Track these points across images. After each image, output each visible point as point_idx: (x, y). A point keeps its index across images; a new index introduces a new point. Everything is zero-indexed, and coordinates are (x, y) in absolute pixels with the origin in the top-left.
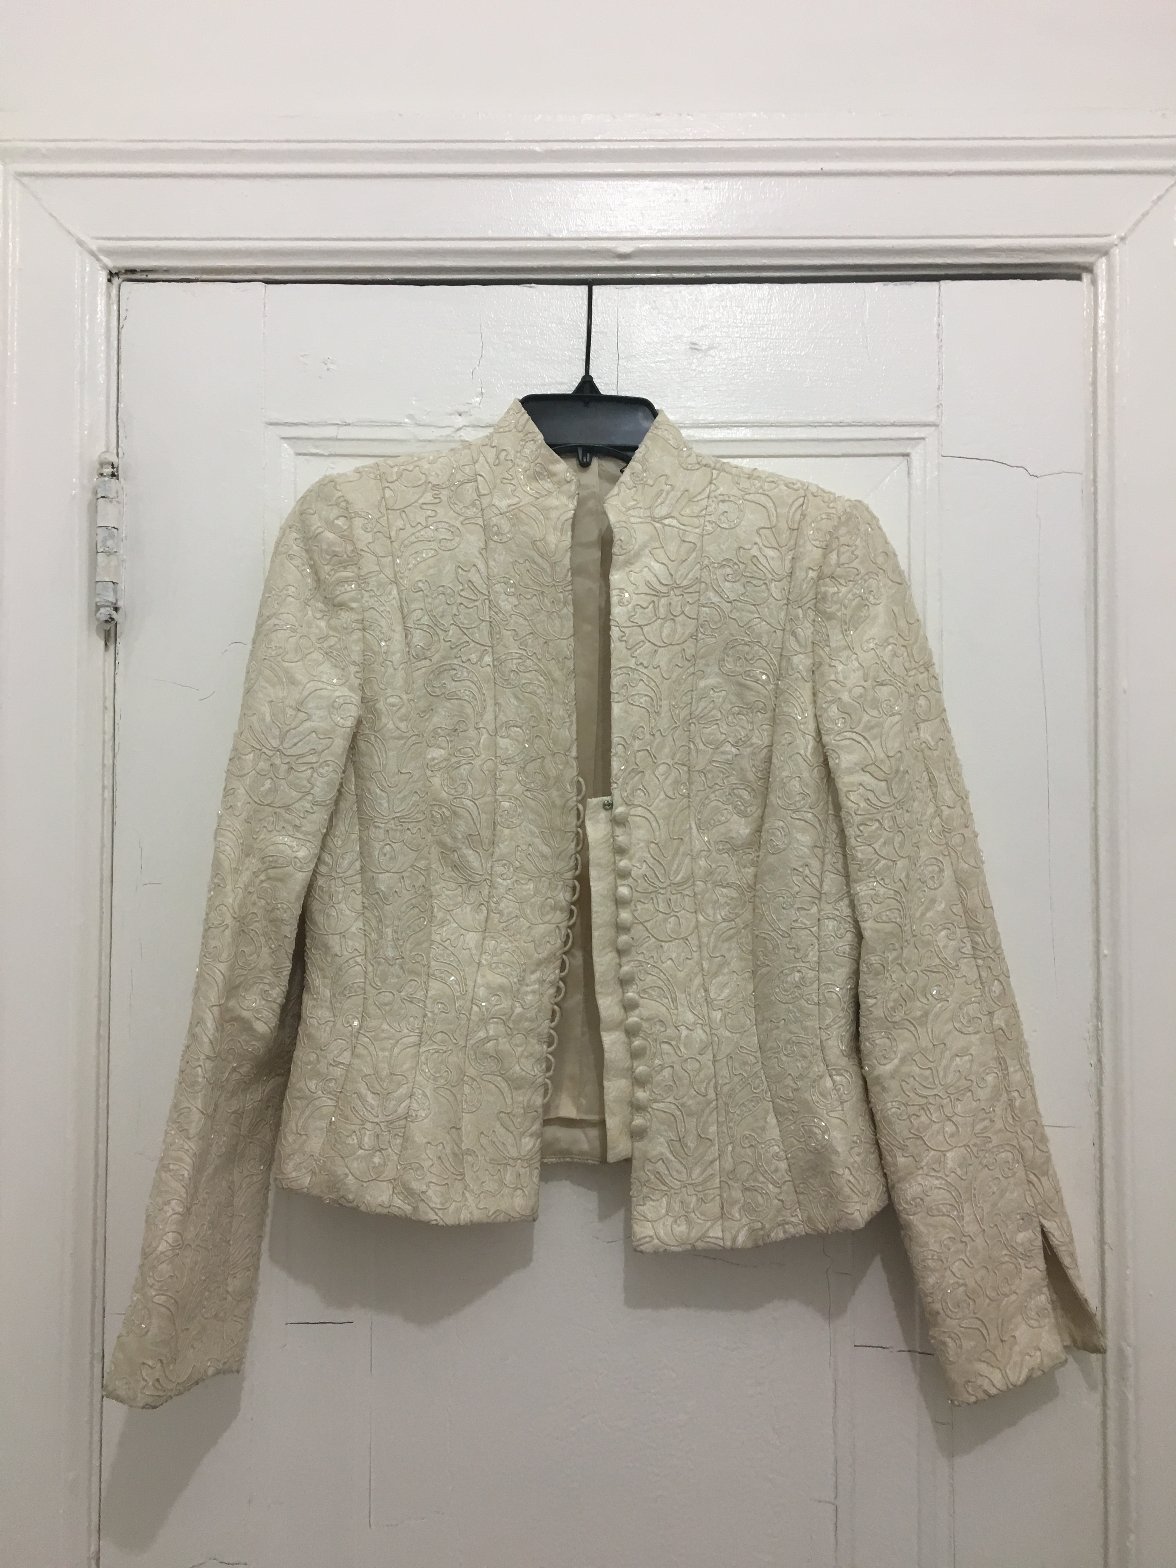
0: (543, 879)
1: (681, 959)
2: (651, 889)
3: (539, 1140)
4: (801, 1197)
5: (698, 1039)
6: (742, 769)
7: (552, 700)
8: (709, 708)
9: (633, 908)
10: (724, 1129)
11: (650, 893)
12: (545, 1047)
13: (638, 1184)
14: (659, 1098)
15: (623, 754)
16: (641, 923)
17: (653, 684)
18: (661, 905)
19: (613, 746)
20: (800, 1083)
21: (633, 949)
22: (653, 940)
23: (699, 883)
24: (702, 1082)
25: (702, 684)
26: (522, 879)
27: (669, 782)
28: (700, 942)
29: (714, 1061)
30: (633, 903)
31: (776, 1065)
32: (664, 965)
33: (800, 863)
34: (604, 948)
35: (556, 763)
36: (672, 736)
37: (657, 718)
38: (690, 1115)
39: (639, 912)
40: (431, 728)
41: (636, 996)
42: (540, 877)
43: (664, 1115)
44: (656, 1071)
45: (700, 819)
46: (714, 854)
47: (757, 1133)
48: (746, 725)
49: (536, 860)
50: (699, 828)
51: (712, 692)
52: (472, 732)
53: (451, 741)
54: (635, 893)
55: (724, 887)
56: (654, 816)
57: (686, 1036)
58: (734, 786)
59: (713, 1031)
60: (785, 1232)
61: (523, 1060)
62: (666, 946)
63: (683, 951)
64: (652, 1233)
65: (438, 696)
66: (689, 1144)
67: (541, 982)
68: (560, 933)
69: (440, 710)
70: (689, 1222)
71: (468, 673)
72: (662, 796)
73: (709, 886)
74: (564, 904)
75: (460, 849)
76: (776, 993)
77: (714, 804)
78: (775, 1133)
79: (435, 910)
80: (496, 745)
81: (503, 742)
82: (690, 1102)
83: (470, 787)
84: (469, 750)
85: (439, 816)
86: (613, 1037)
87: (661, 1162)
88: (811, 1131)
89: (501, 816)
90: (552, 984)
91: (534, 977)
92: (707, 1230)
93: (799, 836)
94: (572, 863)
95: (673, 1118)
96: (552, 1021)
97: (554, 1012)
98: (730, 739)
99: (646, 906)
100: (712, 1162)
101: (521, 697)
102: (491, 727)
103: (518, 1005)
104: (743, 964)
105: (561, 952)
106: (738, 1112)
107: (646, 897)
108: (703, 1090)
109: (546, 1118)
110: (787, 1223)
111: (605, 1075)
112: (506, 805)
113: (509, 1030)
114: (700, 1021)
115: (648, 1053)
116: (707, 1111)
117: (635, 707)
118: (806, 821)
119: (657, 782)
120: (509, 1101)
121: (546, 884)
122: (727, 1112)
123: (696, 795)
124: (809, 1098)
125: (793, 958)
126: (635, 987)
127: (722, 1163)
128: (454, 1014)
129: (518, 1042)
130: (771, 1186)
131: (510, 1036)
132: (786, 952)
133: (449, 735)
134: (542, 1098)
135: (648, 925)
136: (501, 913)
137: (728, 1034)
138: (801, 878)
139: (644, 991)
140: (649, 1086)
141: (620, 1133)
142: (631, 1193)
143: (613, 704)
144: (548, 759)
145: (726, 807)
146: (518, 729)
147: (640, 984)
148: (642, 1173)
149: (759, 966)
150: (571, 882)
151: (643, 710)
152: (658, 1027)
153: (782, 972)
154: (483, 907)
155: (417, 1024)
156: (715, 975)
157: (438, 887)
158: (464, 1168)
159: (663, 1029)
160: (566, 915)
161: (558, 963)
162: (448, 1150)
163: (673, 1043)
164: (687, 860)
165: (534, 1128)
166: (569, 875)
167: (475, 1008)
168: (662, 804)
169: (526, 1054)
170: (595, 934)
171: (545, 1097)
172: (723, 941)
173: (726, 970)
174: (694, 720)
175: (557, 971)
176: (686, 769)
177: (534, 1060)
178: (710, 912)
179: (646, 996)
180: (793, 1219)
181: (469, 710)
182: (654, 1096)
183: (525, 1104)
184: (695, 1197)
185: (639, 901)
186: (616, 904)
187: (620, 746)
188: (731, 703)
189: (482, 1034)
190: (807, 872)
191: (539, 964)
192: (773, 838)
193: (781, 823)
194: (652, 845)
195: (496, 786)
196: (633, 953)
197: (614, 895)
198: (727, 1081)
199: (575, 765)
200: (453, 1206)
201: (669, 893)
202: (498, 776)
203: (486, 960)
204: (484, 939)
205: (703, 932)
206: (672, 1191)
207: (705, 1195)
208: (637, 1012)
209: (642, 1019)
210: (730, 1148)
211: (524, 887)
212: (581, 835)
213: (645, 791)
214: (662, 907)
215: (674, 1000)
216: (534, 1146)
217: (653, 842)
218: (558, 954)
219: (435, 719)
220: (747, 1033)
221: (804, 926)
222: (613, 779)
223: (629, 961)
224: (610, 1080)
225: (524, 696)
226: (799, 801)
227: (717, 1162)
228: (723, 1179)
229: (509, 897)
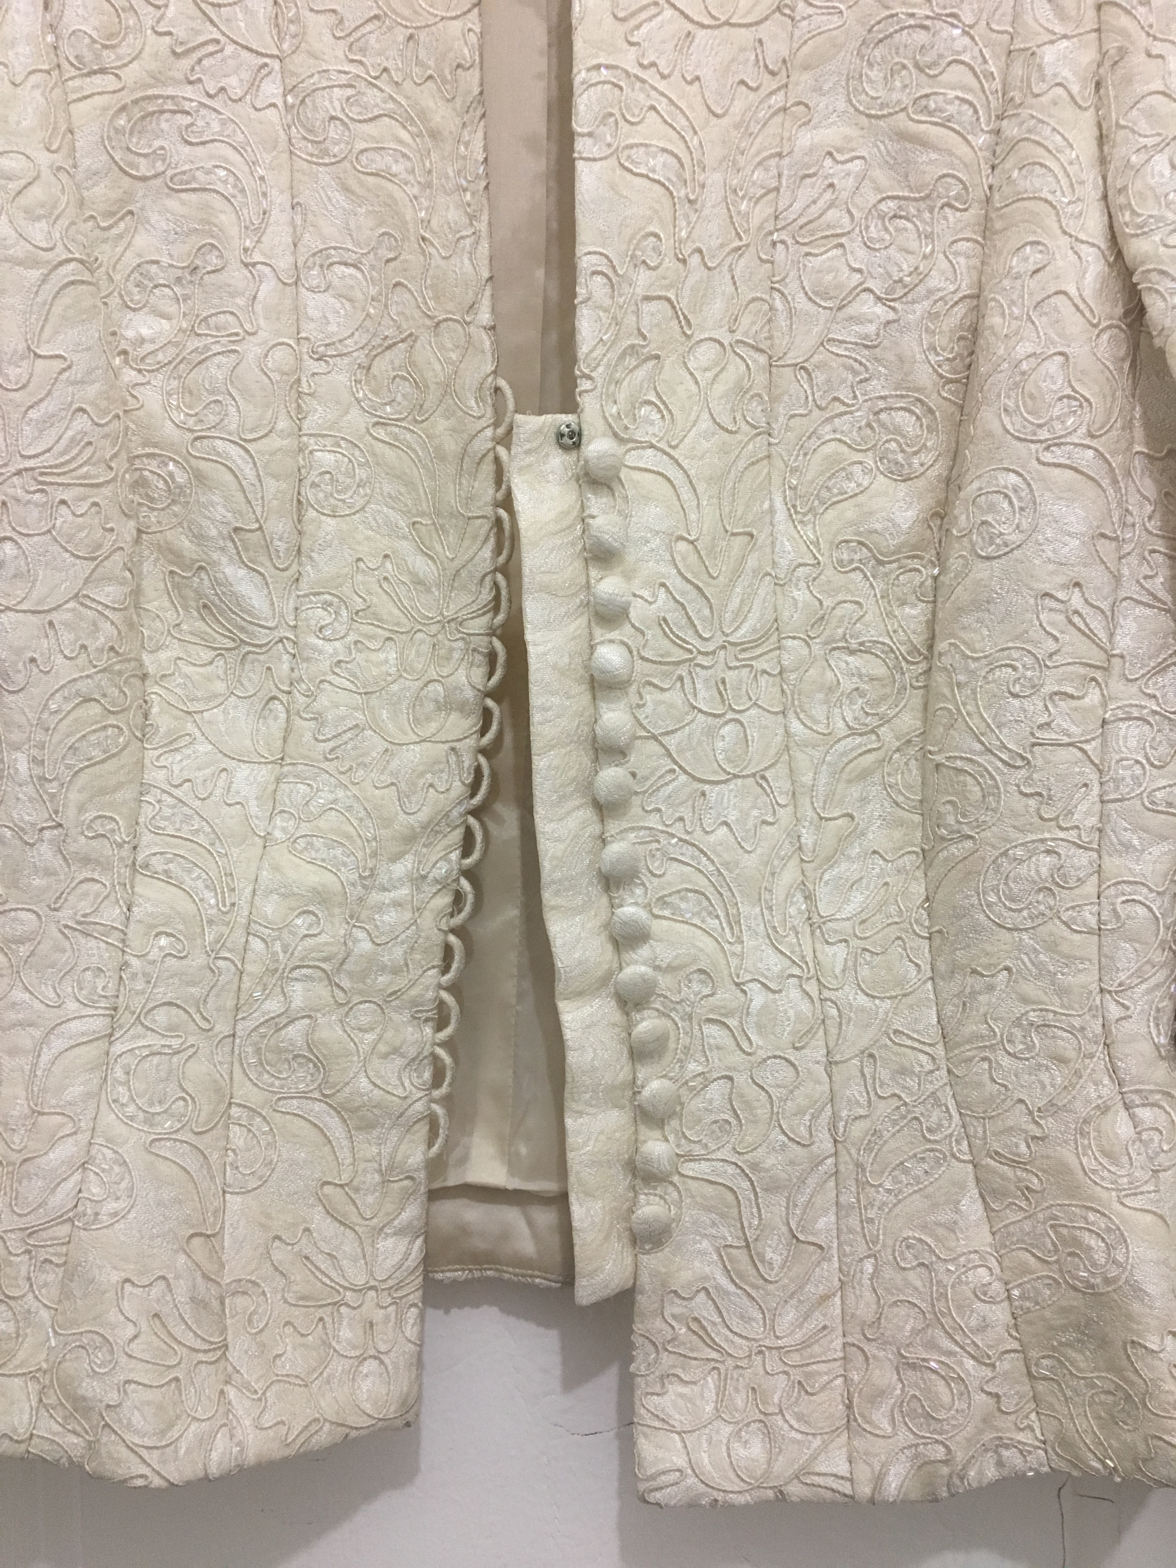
0: (420, 635)
1: (750, 823)
2: (678, 655)
3: (419, 1242)
4: (1041, 1386)
5: (791, 1013)
6: (901, 358)
7: (429, 185)
8: (821, 204)
9: (634, 699)
10: (854, 1221)
11: (678, 663)
12: (428, 1030)
13: (649, 1347)
14: (698, 1150)
15: (608, 302)
16: (654, 737)
17: (684, 122)
18: (702, 693)
19: (581, 280)
20: (1049, 1124)
21: (636, 801)
22: (683, 778)
23: (789, 643)
24: (801, 1112)
25: (805, 139)
26: (370, 637)
27: (720, 388)
28: (793, 783)
29: (830, 1063)
30: (633, 688)
31: (986, 1078)
32: (712, 838)
33: (1060, 579)
34: (563, 798)
35: (442, 348)
36: (731, 270)
37: (693, 217)
38: (773, 1187)
39: (648, 709)
40: (130, 260)
41: (642, 915)
42: (411, 633)
43: (709, 1189)
44: (693, 1088)
45: (793, 488)
46: (829, 572)
47: (937, 1239)
48: (914, 245)
49: (402, 590)
50: (792, 509)
51: (828, 162)
52: (236, 276)
53: (186, 298)
54: (639, 664)
55: (852, 652)
56: (685, 472)
57: (765, 1007)
58: (881, 404)
59: (826, 994)
60: (1000, 1464)
61: (376, 1062)
62: (713, 793)
63: (754, 807)
64: (680, 1461)
65: (144, 179)
66: (769, 1255)
67: (418, 880)
68: (459, 763)
69: (154, 218)
70: (769, 1434)
71: (223, 123)
72: (705, 424)
73: (816, 648)
74: (469, 694)
75: (214, 563)
76: (990, 905)
77: (828, 449)
78: (982, 1238)
79: (155, 710)
80: (298, 312)
81: (314, 303)
82: (770, 1161)
83: (232, 410)
84: (230, 318)
85: (161, 484)
86: (587, 1010)
87: (702, 1295)
88: (1077, 1242)
89: (314, 485)
90: (443, 884)
91: (400, 869)
92: (814, 1458)
93: (1058, 509)
94: (486, 595)
95: (730, 1197)
96: (446, 970)
97: (448, 951)
98: (869, 284)
99: (667, 695)
100: (826, 1298)
101: (356, 188)
102: (284, 263)
103: (360, 934)
104: (897, 834)
105: (462, 809)
106: (888, 1186)
107: (665, 675)
108: (803, 1131)
109: (436, 1185)
110: (1007, 1447)
111: (569, 1104)
112: (326, 459)
113: (340, 996)
114: (796, 971)
115: (672, 1045)
116: (812, 1181)
117: (637, 181)
118: (1076, 470)
119: (694, 388)
120: (345, 1155)
121: (426, 648)
122: (862, 1185)
123: (788, 429)
124: (1070, 1158)
125: (1036, 819)
126: (639, 891)
127: (851, 1299)
128: (200, 960)
129: (364, 1020)
130: (970, 1363)
131: (347, 1007)
132: (1019, 803)
133: (179, 280)
134: (422, 1147)
135: (672, 742)
136: (318, 718)
137: (862, 999)
138: (1061, 617)
139: (662, 901)
140: (674, 1123)
141: (607, 1238)
142: (632, 1368)
143: (580, 165)
144: (424, 337)
145: (859, 457)
146: (352, 271)
147: (653, 883)
148: (659, 1323)
149: (943, 839)
150: (482, 643)
151: (657, 187)
152: (696, 987)
153: (1005, 854)
154: (276, 705)
155: (104, 984)
156: (830, 860)
157: (163, 655)
158: (224, 1330)
159: (707, 991)
160: (472, 723)
161: (457, 835)
162: (182, 1290)
163: (732, 1022)
164: (765, 588)
165: (405, 1216)
166: (479, 625)
167: (257, 945)
168: (706, 445)
169: (382, 1048)
170: (540, 763)
171: (430, 1145)
172: (849, 781)
173: (855, 851)
174: (784, 236)
175: (455, 856)
176: (762, 359)
177: (399, 1062)
178: (819, 712)
179: (667, 913)
180: (1021, 1437)
181: (226, 219)
182: (686, 1147)
183: (384, 1163)
184: (783, 1377)
185: (650, 683)
186: (593, 688)
187: (599, 279)
188: (878, 190)
189: (274, 1006)
190: (1076, 601)
191: (410, 839)
192: (990, 518)
193: (1013, 478)
194: (682, 546)
195: (300, 415)
196: (635, 810)
197: (587, 668)
198: (862, 1112)
199: (487, 343)
200: (190, 1434)
201: (721, 665)
202: (305, 388)
203: (284, 829)
204: (278, 781)
205: (802, 759)
206: (730, 1362)
207: (809, 1375)
208: (644, 951)
209: (657, 968)
210: (869, 1267)
211: (374, 657)
212: (507, 526)
213: (662, 407)
214: (705, 698)
215: (734, 922)
216: (407, 1255)
217: (681, 538)
218: (455, 813)
219: (141, 241)
220: (910, 1000)
221: (1066, 740)
222: (582, 367)
223: (626, 830)
224: (580, 1113)
225: (361, 184)
226: (1061, 419)
227: (837, 1300)
228: (849, 1340)
229: (337, 681)
